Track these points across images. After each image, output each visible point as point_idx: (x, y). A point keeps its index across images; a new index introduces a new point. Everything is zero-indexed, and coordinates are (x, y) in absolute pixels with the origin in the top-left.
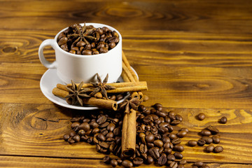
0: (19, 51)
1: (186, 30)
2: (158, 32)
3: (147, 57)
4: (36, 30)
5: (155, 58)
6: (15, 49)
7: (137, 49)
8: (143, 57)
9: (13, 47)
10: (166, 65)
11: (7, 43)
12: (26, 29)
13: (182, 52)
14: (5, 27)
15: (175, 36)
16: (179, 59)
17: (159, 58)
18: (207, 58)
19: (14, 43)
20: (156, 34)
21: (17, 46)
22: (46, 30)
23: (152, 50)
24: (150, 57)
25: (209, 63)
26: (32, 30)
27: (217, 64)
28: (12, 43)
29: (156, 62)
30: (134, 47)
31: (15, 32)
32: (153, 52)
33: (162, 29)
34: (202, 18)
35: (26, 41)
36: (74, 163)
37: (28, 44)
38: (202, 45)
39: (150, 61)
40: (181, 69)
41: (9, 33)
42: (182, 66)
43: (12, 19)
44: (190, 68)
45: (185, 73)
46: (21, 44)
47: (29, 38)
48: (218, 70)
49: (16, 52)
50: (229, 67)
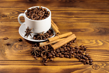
0: (8, 17)
1: (75, 7)
2: (64, 8)
3: (60, 18)
4: (14, 7)
5: (63, 19)
6: (7, 16)
7: (56, 15)
8: (59, 18)
9: (6, 15)
10: (68, 22)
11: (3, 13)
12: (10, 7)
13: (74, 16)
14: (2, 6)
15: (71, 10)
16: (73, 20)
17: (65, 19)
18: (84, 19)
19: (6, 13)
20: (63, 9)
21: (8, 14)
22: (19, 7)
23: (62, 16)
24: (61, 19)
25: (85, 21)
26: (13, 7)
27: (88, 21)
28: (5, 13)
29: (64, 21)
30: (54, 14)
31: (6, 9)
32: (62, 17)
33: (65, 6)
34: (81, 2)
35: (11, 12)
36: (34, 63)
37: (12, 14)
38: (81, 13)
39: (61, 20)
40: (74, 24)
41: (3, 9)
42: (74, 22)
43: (4, 3)
44: (77, 23)
45: (76, 25)
46: (9, 14)
47: (12, 11)
48: (88, 24)
49: (7, 17)
50: (92, 22)
